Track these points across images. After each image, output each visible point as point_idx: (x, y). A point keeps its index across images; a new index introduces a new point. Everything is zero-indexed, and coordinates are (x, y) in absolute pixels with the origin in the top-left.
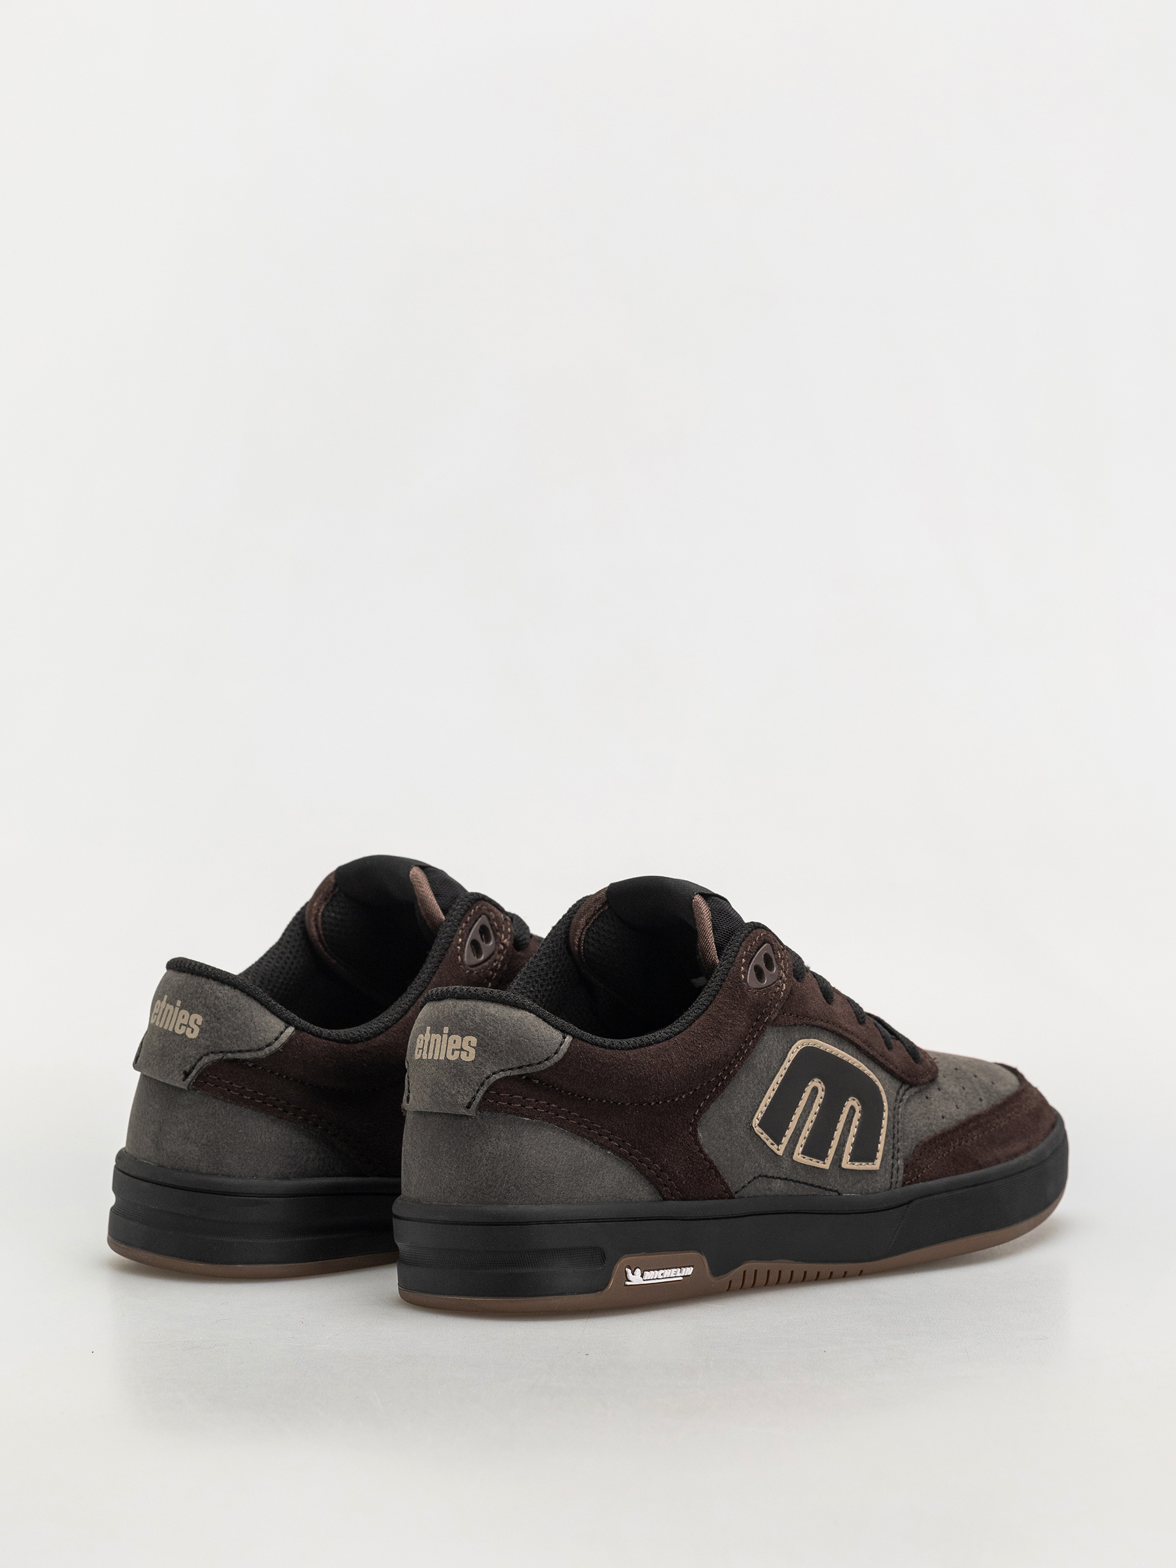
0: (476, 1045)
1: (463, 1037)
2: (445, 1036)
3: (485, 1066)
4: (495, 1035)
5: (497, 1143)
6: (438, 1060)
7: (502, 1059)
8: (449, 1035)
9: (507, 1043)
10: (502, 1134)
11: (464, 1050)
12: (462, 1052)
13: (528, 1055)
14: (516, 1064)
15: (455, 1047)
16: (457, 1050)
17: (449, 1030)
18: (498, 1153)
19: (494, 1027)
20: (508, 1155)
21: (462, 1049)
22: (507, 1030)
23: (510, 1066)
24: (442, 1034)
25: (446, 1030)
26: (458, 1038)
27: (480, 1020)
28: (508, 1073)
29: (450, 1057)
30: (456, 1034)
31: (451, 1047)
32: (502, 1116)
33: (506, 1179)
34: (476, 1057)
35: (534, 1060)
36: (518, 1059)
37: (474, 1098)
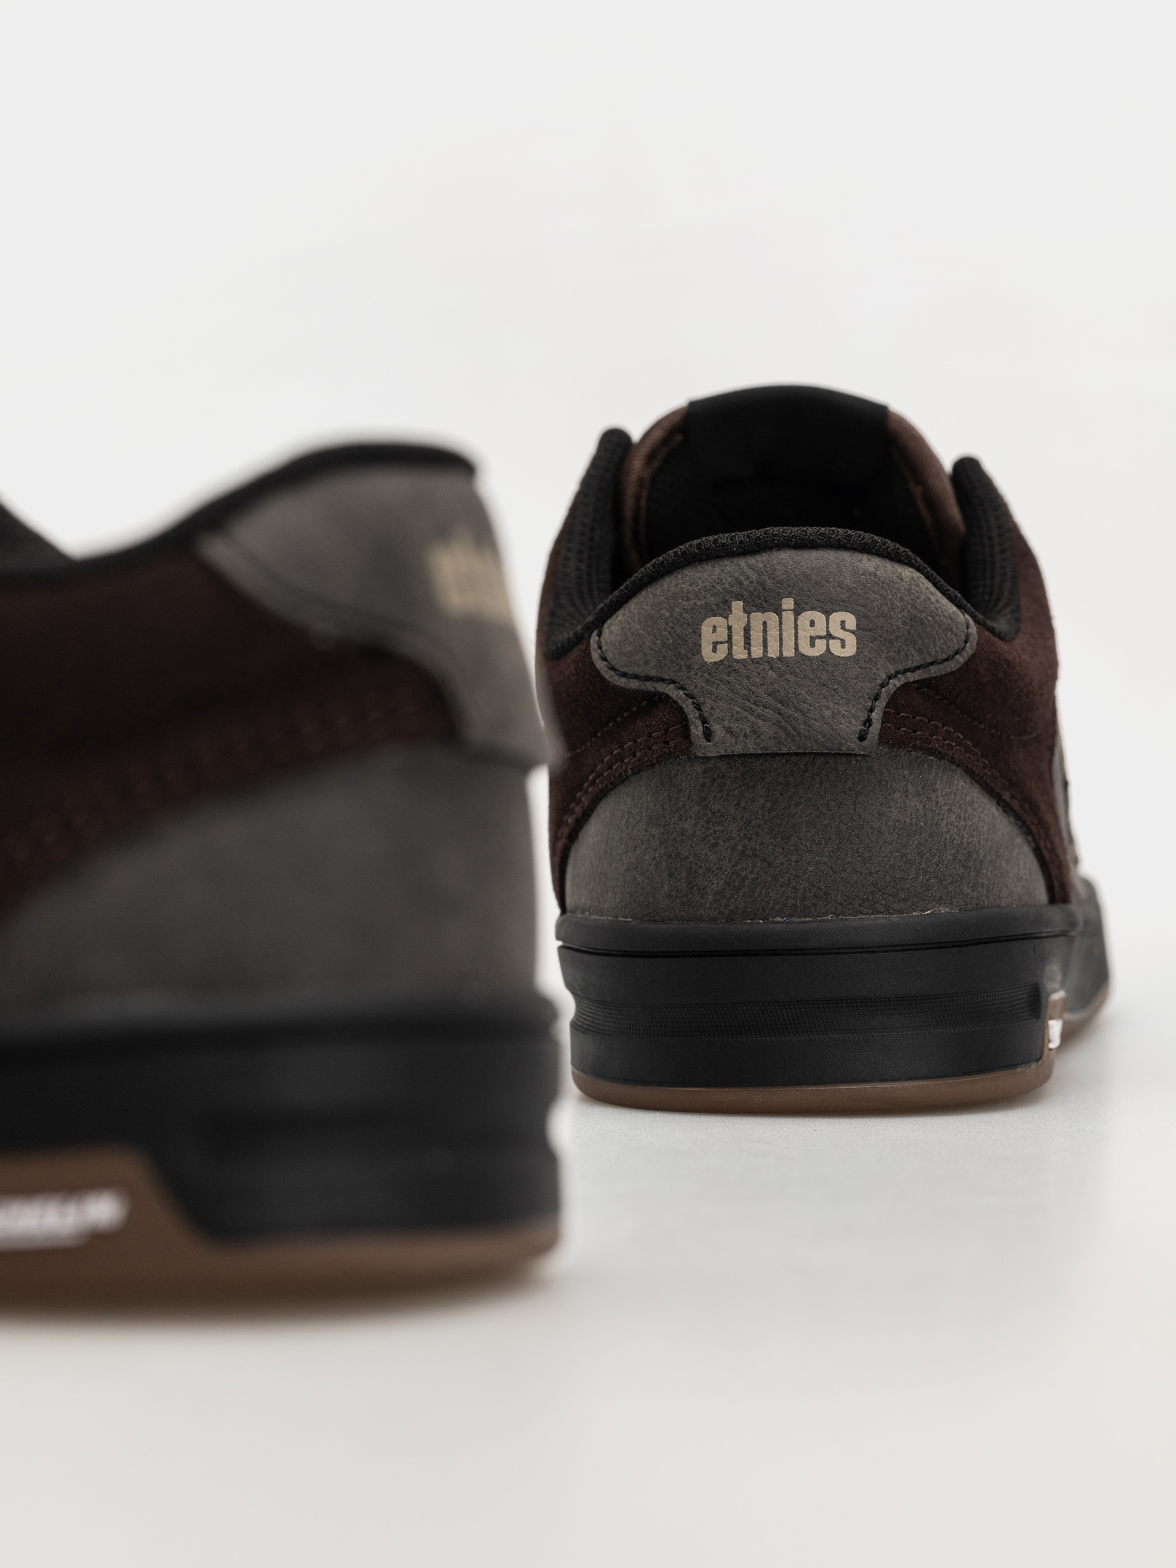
0: (854, 628)
1: (827, 613)
2: (789, 617)
3: (875, 664)
4: (885, 608)
5: (905, 802)
6: (781, 658)
7: (900, 651)
8: (797, 612)
9: (904, 623)
10: (910, 787)
11: (834, 638)
12: (831, 642)
13: (935, 645)
14: (917, 660)
15: (813, 632)
16: (820, 637)
17: (795, 603)
18: (908, 820)
19: (882, 595)
20: (922, 824)
21: (829, 636)
22: (901, 599)
23: (909, 664)
24: (778, 611)
25: (788, 603)
26: (818, 616)
27: (854, 583)
28: (912, 677)
29: (806, 650)
30: (813, 609)
31: (805, 633)
32: (905, 755)
33: (923, 866)
34: (858, 648)
35: (942, 652)
36: (920, 652)
37: (868, 722)
